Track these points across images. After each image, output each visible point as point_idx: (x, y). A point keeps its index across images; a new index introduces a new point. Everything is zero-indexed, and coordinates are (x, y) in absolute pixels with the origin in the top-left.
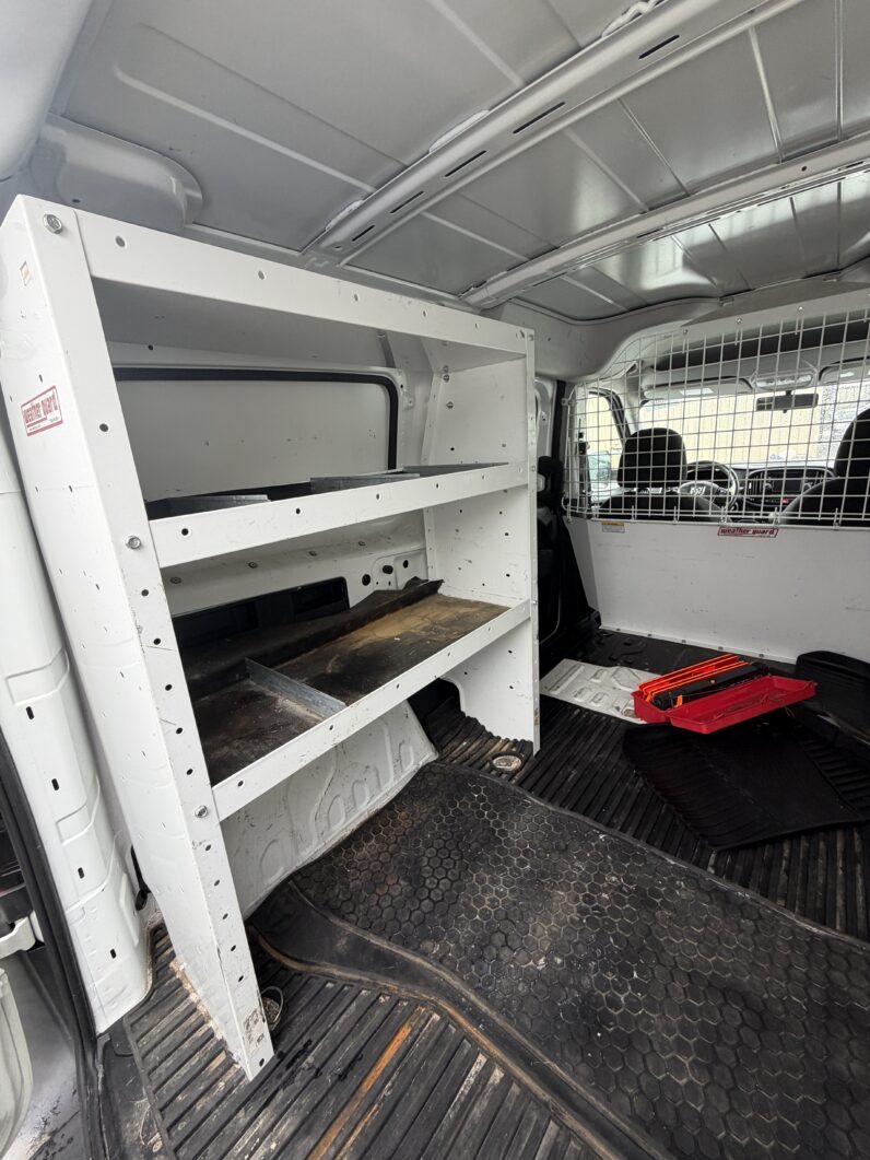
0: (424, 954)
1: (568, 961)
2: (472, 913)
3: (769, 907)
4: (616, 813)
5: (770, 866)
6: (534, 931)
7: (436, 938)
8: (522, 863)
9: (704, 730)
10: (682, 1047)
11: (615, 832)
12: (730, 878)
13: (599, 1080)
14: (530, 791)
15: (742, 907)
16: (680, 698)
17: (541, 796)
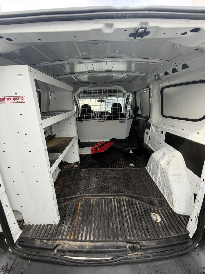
0: (77, 194)
1: (98, 184)
2: (81, 187)
3: (116, 168)
4: (96, 166)
5: (115, 165)
6: (92, 184)
7: (78, 192)
8: (86, 178)
9: (103, 151)
10: (113, 185)
11: (97, 168)
12: (111, 167)
13: (107, 192)
14: (81, 168)
15: (114, 170)
16: (98, 148)
17: (84, 168)
